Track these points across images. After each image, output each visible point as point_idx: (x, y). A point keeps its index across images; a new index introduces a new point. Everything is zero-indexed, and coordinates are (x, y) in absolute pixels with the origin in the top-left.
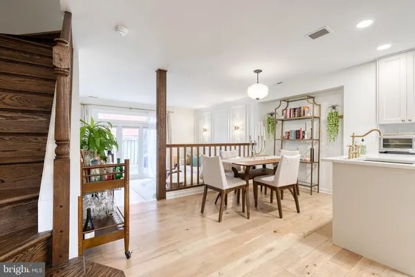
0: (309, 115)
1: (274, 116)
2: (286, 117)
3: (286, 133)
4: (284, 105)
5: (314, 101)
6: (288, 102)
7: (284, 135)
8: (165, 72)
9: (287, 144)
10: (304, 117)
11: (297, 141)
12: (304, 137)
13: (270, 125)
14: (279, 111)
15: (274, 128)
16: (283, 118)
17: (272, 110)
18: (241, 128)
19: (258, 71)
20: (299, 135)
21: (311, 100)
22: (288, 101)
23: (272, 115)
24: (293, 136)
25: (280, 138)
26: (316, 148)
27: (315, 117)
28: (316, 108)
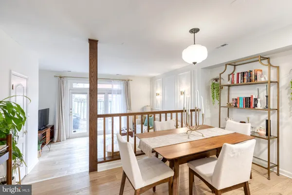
0: (263, 80)
1: (219, 81)
2: (232, 82)
3: (233, 100)
4: (230, 69)
5: (269, 62)
6: (235, 66)
7: (231, 101)
8: (96, 41)
9: (235, 113)
10: (256, 82)
11: (247, 110)
12: (256, 105)
13: (215, 92)
14: (225, 76)
15: (219, 94)
16: (229, 83)
17: (217, 76)
18: (186, 93)
19: (195, 31)
20: (249, 103)
21: (265, 62)
22: (234, 64)
23: (216, 80)
24: (241, 104)
25: (226, 105)
26: (273, 119)
27: (271, 82)
28: (273, 71)
